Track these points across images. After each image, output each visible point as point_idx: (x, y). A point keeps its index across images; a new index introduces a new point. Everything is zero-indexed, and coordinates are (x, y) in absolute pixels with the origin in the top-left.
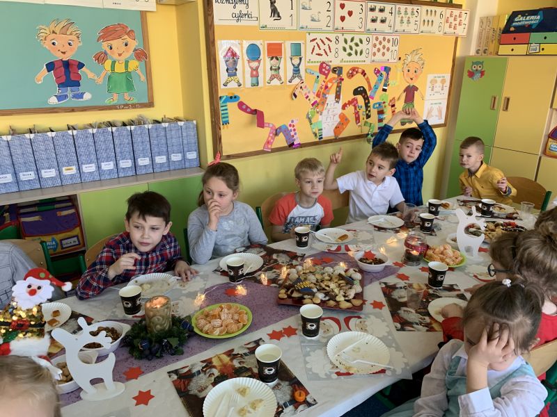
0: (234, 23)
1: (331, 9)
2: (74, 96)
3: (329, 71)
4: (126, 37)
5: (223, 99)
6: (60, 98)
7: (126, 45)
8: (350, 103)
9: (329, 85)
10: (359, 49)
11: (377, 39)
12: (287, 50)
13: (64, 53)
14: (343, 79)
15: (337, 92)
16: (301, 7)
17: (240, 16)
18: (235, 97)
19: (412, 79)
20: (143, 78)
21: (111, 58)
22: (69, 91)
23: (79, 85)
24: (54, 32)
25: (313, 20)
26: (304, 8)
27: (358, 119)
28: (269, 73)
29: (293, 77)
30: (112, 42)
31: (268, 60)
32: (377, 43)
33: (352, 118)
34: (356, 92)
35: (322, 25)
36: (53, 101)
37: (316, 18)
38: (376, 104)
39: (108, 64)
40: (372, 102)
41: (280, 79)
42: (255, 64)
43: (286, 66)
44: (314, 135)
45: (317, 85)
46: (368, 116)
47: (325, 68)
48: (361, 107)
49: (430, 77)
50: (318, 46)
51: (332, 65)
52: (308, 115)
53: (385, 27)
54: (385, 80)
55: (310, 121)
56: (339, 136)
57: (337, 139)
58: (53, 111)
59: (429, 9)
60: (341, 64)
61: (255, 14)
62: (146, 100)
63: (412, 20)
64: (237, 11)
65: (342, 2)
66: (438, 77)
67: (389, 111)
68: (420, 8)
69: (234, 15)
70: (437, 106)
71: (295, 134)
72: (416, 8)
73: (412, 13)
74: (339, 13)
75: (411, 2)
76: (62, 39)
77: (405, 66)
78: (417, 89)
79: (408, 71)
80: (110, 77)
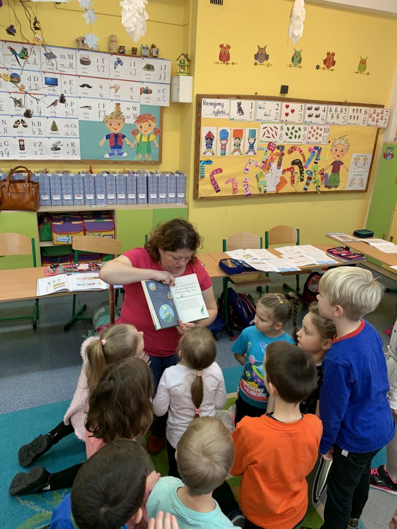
0: (213, 117)
1: (279, 108)
2: (118, 154)
3: (274, 148)
4: (150, 121)
5: (202, 163)
6: (110, 155)
7: (150, 126)
8: (288, 170)
9: (274, 157)
10: (297, 135)
11: (312, 128)
12: (246, 134)
13: (116, 129)
14: (284, 154)
15: (279, 162)
16: (258, 107)
17: (218, 112)
18: (210, 161)
19: (338, 156)
20: (157, 146)
21: (141, 133)
22: (116, 151)
23: (121, 148)
24: (111, 118)
25: (266, 115)
26: (260, 108)
27: (293, 182)
28: (233, 148)
29: (249, 151)
30: (142, 124)
31: (233, 139)
32: (312, 131)
33: (289, 180)
34: (294, 163)
35: (272, 118)
36: (107, 156)
37: (268, 114)
38: (309, 171)
39: (139, 136)
40: (305, 170)
41: (240, 152)
42: (224, 142)
43: (245, 144)
44: (260, 189)
45: (265, 156)
46: (302, 180)
47: (272, 146)
48: (297, 173)
49: (354, 155)
50: (268, 131)
51: (277, 144)
52: (257, 175)
53: (319, 120)
54: (317, 156)
55: (258, 180)
56: (279, 192)
57: (277, 193)
58: (106, 162)
59: (356, 108)
60: (283, 144)
61: (227, 112)
62: (157, 159)
63: (341, 116)
64: (216, 110)
65: (287, 104)
66: (361, 156)
67: (319, 177)
68: (347, 107)
69: (214, 112)
70: (359, 176)
71: (248, 187)
72: (344, 107)
73: (341, 111)
74: (285, 110)
75: (340, 104)
76: (115, 122)
77: (333, 147)
78: (342, 163)
79: (336, 150)
80: (138, 144)
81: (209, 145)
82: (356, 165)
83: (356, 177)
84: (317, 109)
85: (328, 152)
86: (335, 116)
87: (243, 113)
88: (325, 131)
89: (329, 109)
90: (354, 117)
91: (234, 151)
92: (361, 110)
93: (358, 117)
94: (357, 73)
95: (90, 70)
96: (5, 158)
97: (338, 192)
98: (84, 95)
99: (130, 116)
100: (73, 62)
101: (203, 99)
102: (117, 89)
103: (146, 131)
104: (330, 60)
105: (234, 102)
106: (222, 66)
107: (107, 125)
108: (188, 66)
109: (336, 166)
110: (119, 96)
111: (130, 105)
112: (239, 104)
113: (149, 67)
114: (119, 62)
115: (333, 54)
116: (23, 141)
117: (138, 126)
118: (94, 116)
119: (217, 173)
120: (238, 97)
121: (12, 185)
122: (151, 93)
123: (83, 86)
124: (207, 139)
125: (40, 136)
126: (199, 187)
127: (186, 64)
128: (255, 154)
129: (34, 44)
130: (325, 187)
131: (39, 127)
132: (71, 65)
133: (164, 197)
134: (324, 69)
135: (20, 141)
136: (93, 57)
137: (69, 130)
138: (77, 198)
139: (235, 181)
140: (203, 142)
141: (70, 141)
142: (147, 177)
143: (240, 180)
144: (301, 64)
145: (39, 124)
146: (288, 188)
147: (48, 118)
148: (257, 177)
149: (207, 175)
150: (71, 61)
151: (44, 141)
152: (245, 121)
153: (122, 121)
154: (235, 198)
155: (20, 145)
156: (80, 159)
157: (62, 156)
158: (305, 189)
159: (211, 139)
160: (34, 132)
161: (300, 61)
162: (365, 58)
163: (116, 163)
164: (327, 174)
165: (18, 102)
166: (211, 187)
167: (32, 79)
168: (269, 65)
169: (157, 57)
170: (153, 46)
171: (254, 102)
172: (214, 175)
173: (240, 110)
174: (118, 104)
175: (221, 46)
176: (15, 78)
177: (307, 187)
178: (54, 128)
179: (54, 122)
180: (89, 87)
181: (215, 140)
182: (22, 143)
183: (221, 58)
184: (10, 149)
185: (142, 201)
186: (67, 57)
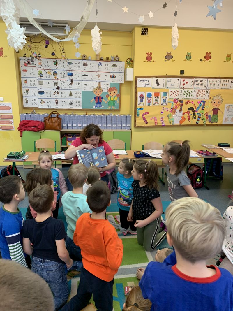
0: (144, 87)
1: (179, 81)
3: (177, 102)
4: (115, 90)
5: (138, 109)
6: (96, 106)
7: (115, 93)
8: (186, 113)
9: (177, 106)
10: (190, 95)
11: (199, 91)
12: (161, 95)
13: (98, 95)
14: (183, 105)
15: (180, 109)
17: (146, 85)
18: (142, 108)
19: (216, 106)
20: (118, 102)
21: (110, 96)
22: (98, 105)
23: (101, 103)
24: (96, 90)
25: (172, 85)
26: (168, 82)
27: (189, 119)
28: (154, 102)
29: (163, 103)
30: (111, 92)
31: (154, 97)
32: (199, 92)
33: (187, 118)
34: (189, 109)
35: (175, 86)
36: (94, 107)
38: (199, 113)
39: (109, 98)
40: (196, 113)
41: (158, 104)
42: (149, 99)
43: (161, 100)
44: (170, 123)
45: (172, 106)
46: (195, 118)
47: (176, 100)
48: (191, 114)
49: (227, 105)
50: (173, 93)
51: (179, 100)
52: (168, 115)
53: (203, 87)
54: (203, 105)
55: (169, 118)
56: (182, 124)
57: (180, 125)
58: (94, 110)
59: (225, 80)
60: (183, 99)
61: (150, 84)
62: (118, 109)
63: (216, 84)
64: (145, 83)
65: (184, 79)
66: (231, 105)
67: (205, 117)
68: (220, 80)
69: (144, 85)
70: (231, 117)
71: (163, 121)
72: (218, 80)
73: (216, 82)
74: (182, 82)
75: (215, 78)
76: (98, 91)
77: (213, 101)
78: (219, 110)
79: (215, 103)
80: (109, 101)
81: (141, 101)
82: (228, 110)
83: (229, 117)
84: (201, 81)
85: (210, 103)
86: (213, 84)
87: (159, 84)
88: (207, 92)
89: (209, 81)
90: (225, 84)
91: (155, 103)
92: (228, 81)
93: (227, 84)
94: (226, 61)
95: (87, 68)
96: (50, 108)
97: (217, 125)
98: (84, 80)
99: (105, 88)
100: (80, 65)
101: (138, 79)
102: (99, 76)
103: (113, 95)
104: (208, 56)
105: (155, 79)
106: (148, 63)
107: (95, 93)
108: (131, 64)
109: (215, 111)
110: (100, 79)
111: (105, 83)
112: (157, 80)
113: (114, 66)
114: (100, 64)
115: (210, 53)
116: (57, 100)
117: (109, 93)
118: (88, 89)
119: (146, 114)
120: (156, 77)
121: (50, 119)
122: (115, 77)
123: (84, 75)
124: (140, 98)
125: (65, 98)
126: (137, 121)
127: (131, 62)
128: (167, 105)
129: (61, 59)
130: (209, 122)
131: (64, 94)
132: (79, 67)
133: (120, 126)
134: (205, 61)
135: (56, 100)
136: (88, 63)
137: (77, 95)
138: (79, 126)
139: (156, 118)
140: (138, 99)
141: (77, 100)
142: (112, 117)
143: (159, 118)
144: (191, 59)
145: (64, 93)
146: (186, 122)
147: (68, 90)
148: (168, 116)
149: (141, 115)
150: (79, 65)
151: (66, 100)
152: (160, 88)
153: (101, 90)
154: (156, 127)
155: (56, 102)
156: (82, 108)
157: (74, 107)
158: (197, 123)
159: (142, 97)
160: (62, 97)
161: (190, 58)
162: (230, 54)
163: (98, 110)
164: (210, 115)
165: (56, 84)
166: (143, 121)
167: (62, 74)
168: (173, 61)
169: (118, 61)
170: (117, 56)
171: (165, 79)
172: (145, 115)
173: (157, 83)
174: (100, 83)
175: (147, 53)
176: (55, 74)
177: (198, 122)
178: (71, 94)
179: (71, 92)
180: (86, 76)
181: (144, 98)
182: (57, 101)
183: (147, 59)
184: (52, 104)
185: (109, 128)
186: (77, 63)
